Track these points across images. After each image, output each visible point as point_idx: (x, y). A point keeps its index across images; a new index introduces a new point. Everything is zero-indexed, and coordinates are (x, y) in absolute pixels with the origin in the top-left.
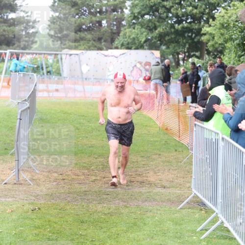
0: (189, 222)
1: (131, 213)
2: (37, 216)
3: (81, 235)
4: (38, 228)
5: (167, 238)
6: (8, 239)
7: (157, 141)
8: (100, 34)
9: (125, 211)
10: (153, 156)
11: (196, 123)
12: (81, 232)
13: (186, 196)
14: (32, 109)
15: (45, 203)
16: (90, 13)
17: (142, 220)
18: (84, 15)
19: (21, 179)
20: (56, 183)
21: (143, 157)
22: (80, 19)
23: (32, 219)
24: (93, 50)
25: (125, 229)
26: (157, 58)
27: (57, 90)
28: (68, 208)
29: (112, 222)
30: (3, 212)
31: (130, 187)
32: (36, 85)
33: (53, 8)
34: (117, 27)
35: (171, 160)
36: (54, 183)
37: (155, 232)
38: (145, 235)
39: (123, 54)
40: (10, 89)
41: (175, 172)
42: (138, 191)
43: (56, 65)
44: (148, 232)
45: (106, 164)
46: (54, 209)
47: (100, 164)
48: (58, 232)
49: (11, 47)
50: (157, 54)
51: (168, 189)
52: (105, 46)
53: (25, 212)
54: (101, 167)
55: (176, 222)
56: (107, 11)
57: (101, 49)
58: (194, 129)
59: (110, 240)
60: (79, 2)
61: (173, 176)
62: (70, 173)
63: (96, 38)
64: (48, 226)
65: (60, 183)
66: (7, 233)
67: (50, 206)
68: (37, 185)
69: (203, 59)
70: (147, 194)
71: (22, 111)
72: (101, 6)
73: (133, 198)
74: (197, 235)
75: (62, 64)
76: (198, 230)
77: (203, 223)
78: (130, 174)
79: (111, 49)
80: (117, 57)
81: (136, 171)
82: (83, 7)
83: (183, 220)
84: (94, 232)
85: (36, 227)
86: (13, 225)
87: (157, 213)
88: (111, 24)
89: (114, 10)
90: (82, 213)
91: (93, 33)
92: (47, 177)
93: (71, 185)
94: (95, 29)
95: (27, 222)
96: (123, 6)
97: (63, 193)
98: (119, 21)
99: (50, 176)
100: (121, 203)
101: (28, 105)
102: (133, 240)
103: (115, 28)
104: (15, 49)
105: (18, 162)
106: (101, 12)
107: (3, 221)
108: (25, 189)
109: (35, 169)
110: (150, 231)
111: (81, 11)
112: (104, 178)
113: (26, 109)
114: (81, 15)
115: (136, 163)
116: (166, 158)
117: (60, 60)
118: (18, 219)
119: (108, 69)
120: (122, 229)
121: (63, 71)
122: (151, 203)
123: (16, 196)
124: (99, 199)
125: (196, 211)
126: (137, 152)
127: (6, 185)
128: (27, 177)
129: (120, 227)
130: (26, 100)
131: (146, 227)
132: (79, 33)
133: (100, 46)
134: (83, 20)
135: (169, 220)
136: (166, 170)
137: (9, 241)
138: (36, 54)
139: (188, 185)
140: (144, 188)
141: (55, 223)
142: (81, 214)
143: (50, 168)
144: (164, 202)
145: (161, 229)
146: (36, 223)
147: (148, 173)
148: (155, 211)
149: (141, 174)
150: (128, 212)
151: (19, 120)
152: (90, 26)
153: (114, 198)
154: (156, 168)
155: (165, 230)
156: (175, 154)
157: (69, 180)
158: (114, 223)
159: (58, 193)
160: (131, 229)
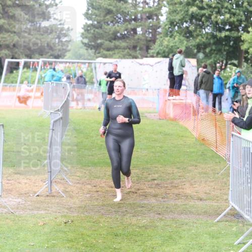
0: (226, 235)
1: (167, 226)
2: (70, 229)
3: (115, 248)
4: (71, 241)
6: (40, 251)
7: (194, 152)
8: (135, 42)
9: (160, 224)
10: (189, 167)
11: (233, 133)
12: (114, 246)
13: (223, 209)
14: (64, 120)
15: (78, 216)
16: (125, 21)
17: (178, 234)
18: (119, 23)
19: (53, 191)
21: (179, 168)
22: (114, 27)
23: (65, 232)
24: (128, 58)
25: (160, 242)
26: (193, 66)
27: (89, 100)
28: (102, 221)
29: (147, 235)
30: (35, 224)
31: (166, 199)
32: (68, 95)
33: (87, 16)
34: (152, 35)
35: (208, 171)
36: (88, 195)
37: (191, 246)
38: (180, 248)
39: (159, 62)
41: (212, 184)
42: (173, 203)
43: (90, 74)
44: (184, 246)
45: (140, 176)
46: (87, 222)
47: (135, 175)
48: (91, 245)
49: (44, 56)
50: (194, 62)
51: (204, 202)
52: (140, 55)
53: (58, 225)
54: (135, 178)
55: (213, 235)
56: (142, 18)
57: (136, 57)
58: (232, 140)
60: (114, 9)
61: (210, 188)
62: (103, 185)
63: (131, 46)
64: (81, 240)
65: (93, 195)
66: (39, 246)
67: (83, 218)
68: (71, 197)
69: (241, 67)
70: (184, 206)
71: (55, 122)
72: (135, 13)
73: (169, 211)
74: (235, 248)
75: (96, 73)
76: (235, 244)
77: (240, 237)
78: (166, 185)
79: (147, 57)
80: (152, 66)
81: (172, 183)
82: (118, 14)
83: (220, 233)
84: (129, 245)
85: (68, 240)
86: (45, 238)
87: (193, 226)
88: (146, 32)
89: (149, 17)
90: (116, 225)
91: (128, 41)
92: (81, 188)
93: (105, 197)
94: (130, 36)
95: (60, 235)
96: (159, 13)
97: (95, 205)
98: (154, 29)
99: (83, 188)
100: (156, 216)
101: (61, 116)
103: (150, 36)
104: (48, 58)
105: (51, 174)
106: (135, 20)
107: (35, 234)
108: (57, 201)
109: (68, 181)
111: (115, 19)
112: (138, 190)
113: (59, 119)
114: (116, 23)
115: (172, 175)
116: (202, 169)
117: (94, 69)
118: (50, 232)
119: (144, 78)
120: (157, 242)
121: (97, 80)
122: (187, 216)
123: (48, 209)
124: (133, 212)
125: (234, 224)
126: (173, 163)
127: (38, 197)
128: (60, 189)
129: (155, 241)
130: (58, 110)
131: (181, 240)
132: (114, 41)
133: (135, 54)
134: (118, 28)
135: (206, 234)
136: (203, 183)
139: (225, 197)
140: (180, 200)
141: (89, 236)
142: (115, 227)
143: (83, 180)
144: (200, 215)
145: (197, 243)
146: (69, 236)
147: (184, 185)
148: (191, 224)
149: (176, 185)
150: (164, 225)
151: (51, 130)
152: (125, 34)
153: (149, 211)
154: (192, 180)
155: (201, 244)
156: (212, 165)
157: (103, 192)
158: (149, 236)
159: (92, 205)
160: (166, 243)
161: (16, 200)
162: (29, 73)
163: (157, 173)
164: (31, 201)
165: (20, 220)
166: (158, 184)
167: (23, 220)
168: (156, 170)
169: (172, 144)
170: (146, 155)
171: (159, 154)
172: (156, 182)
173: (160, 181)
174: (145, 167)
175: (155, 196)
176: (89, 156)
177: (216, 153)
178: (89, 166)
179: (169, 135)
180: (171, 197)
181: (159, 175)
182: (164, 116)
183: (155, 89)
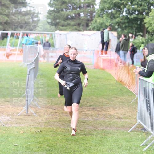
0: (135, 140)
1: (99, 134)
2: (39, 136)
3: (67, 148)
4: (40, 143)
5: (121, 150)
6: (21, 150)
7: (115, 89)
8: (79, 21)
9: (95, 133)
10: (112, 98)
11: (140, 77)
12: (67, 146)
13: (133, 124)
14: (36, 68)
15: (44, 128)
16: (73, 8)
17: (106, 139)
18: (69, 9)
19: (29, 112)
20: (51, 115)
22: (67, 12)
23: (36, 138)
24: (75, 31)
25: (95, 144)
26: (115, 36)
27: (52, 57)
28: (59, 130)
29: (86, 140)
30: (18, 133)
31: (98, 118)
33: (50, 5)
34: (90, 17)
35: (124, 101)
36: (50, 115)
37: (113, 146)
39: (94, 34)
40: (23, 56)
41: (126, 109)
42: (103, 120)
43: (51, 41)
44: (109, 146)
46: (50, 131)
48: (53, 146)
50: (115, 34)
51: (122, 120)
52: (83, 29)
53: (32, 133)
55: (127, 140)
56: (84, 6)
57: (79, 31)
58: (139, 82)
59: (85, 151)
60: (67, 1)
61: (125, 111)
62: (60, 109)
63: (77, 24)
64: (46, 142)
65: (54, 115)
66: (20, 146)
67: (48, 129)
68: (40, 116)
69: (145, 37)
70: (109, 122)
71: (30, 70)
72: (80, 4)
73: (100, 125)
74: (141, 148)
75: (55, 41)
76: (141, 145)
77: (144, 141)
78: (98, 109)
79: (87, 30)
80: (90, 36)
81: (102, 108)
82: (69, 4)
83: (131, 139)
84: (75, 146)
85: (38, 143)
86: (24, 141)
87: (115, 135)
88: (86, 15)
89: (88, 6)
91: (75, 21)
92: (46, 111)
93: (61, 116)
94: (76, 18)
95: (34, 139)
96: (94, 4)
97: (55, 121)
98: (91, 13)
99: (48, 111)
100: (93, 128)
101: (34, 66)
102: (100, 151)
105: (27, 102)
106: (80, 7)
107: (18, 139)
108: (31, 118)
109: (38, 107)
110: (111, 146)
111: (67, 7)
112: (81, 112)
113: (33, 68)
115: (101, 103)
116: (121, 99)
117: (54, 37)
118: (27, 138)
119: (84, 43)
120: (93, 144)
121: (56, 45)
122: (111, 128)
123: (26, 123)
125: (140, 133)
126: (102, 96)
127: (20, 116)
128: (33, 111)
130: (32, 63)
131: (108, 143)
132: (67, 21)
133: (79, 29)
134: (69, 13)
135: (123, 139)
136: (121, 108)
137: (22, 152)
138: (39, 34)
139: (134, 117)
140: (106, 119)
141: (51, 140)
142: (67, 135)
143: (47, 106)
144: (119, 127)
145: (118, 144)
146: (39, 140)
147: (110, 109)
148: (114, 133)
149: (105, 109)
150: (97, 134)
151: (28, 75)
152: (73, 17)
153: (88, 125)
154: (114, 106)
155: (120, 145)
156: (126, 97)
157: (60, 113)
158: (88, 140)
159: (53, 121)
160: (98, 145)
161: (6, 118)
162: (14, 40)
163: (93, 102)
164: (15, 119)
165: (8, 130)
166: (93, 109)
167: (11, 130)
168: (92, 100)
169: (102, 84)
170: (86, 91)
171: (94, 90)
172: (92, 107)
173: (95, 107)
174: (85, 98)
175: (92, 116)
176: (51, 91)
177: (129, 90)
178: (51, 97)
179: (100, 78)
180: (102, 117)
181: (94, 103)
182: (97, 67)
183: (92, 50)
